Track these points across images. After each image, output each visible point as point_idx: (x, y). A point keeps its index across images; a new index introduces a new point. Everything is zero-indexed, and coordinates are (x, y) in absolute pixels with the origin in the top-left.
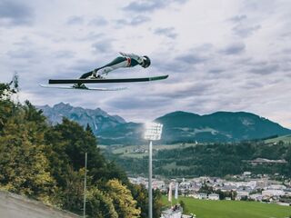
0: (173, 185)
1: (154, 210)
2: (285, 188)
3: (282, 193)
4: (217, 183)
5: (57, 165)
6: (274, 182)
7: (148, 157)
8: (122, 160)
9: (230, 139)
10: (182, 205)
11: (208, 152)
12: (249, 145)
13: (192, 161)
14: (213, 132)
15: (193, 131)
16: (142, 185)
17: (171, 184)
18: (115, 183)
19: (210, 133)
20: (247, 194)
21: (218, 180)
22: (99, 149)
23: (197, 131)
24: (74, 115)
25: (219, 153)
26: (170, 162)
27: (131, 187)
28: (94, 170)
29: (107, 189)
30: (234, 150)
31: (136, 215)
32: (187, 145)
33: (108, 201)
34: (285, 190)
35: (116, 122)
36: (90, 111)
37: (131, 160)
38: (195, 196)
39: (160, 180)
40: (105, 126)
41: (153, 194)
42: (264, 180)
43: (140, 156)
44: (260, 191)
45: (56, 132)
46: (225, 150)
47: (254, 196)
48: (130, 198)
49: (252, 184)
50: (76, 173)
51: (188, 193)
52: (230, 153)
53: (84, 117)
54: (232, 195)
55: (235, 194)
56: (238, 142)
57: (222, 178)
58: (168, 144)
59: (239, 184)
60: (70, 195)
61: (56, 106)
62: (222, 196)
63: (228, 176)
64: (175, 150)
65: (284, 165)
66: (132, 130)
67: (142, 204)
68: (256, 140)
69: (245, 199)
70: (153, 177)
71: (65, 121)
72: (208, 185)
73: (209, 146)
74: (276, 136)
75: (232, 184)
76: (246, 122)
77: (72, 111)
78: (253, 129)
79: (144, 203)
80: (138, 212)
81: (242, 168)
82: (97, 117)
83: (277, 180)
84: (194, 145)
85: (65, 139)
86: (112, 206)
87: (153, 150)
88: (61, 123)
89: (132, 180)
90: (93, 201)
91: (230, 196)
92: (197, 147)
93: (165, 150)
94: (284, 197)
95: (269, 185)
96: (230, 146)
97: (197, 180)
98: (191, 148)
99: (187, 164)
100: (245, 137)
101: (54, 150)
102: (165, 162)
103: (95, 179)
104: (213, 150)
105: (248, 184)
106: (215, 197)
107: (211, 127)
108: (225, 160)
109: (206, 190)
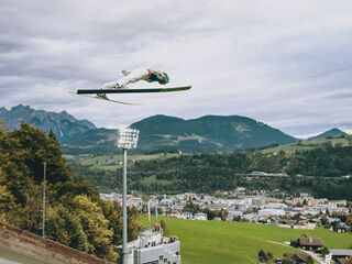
0: (152, 203)
1: (129, 231)
2: (286, 206)
3: (282, 213)
4: (205, 201)
5: (15, 177)
6: (273, 199)
7: (122, 170)
8: (92, 173)
9: (221, 148)
10: (163, 225)
11: (194, 164)
12: (243, 156)
13: (175, 174)
14: (200, 139)
15: (176, 139)
16: (115, 203)
17: (150, 201)
18: (83, 199)
19: (197, 141)
20: (240, 213)
21: (206, 197)
22: (64, 160)
23: (181, 138)
24: (35, 120)
25: (208, 165)
26: (148, 176)
27: (102, 204)
28: (59, 184)
29: (74, 207)
30: (226, 162)
31: (108, 237)
32: (169, 156)
33: (76, 220)
34: (285, 209)
35: (85, 127)
36: (55, 114)
37: (102, 173)
38: (179, 216)
39: (136, 196)
40: (72, 132)
41: (128, 213)
42: (261, 197)
43: (114, 168)
44: (256, 211)
45: (13, 139)
46: (214, 161)
47: (248, 217)
48: (101, 217)
49: (247, 202)
50: (37, 187)
51: (170, 212)
52: (220, 165)
53: (48, 122)
54: (222, 215)
55: (226, 213)
56: (230, 152)
57: (210, 194)
58: (146, 153)
59: (231, 202)
60: (31, 213)
61: (13, 108)
62: (211, 216)
63: (218, 192)
64: (155, 161)
65: (285, 179)
66: (104, 138)
67: (115, 225)
68: (253, 150)
69: (237, 219)
70: (128, 193)
71: (24, 126)
72: (194, 202)
73: (195, 157)
74: (277, 145)
75: (223, 201)
76: (240, 128)
77: (33, 115)
78: (248, 136)
79: (117, 223)
80: (111, 233)
81: (235, 183)
82: (63, 122)
83: (276, 197)
84: (177, 155)
85: (24, 147)
86: (80, 225)
87: (129, 161)
88: (19, 128)
89: (103, 197)
90: (57, 220)
91: (220, 215)
92: (181, 158)
93: (143, 161)
94: (285, 217)
95: (267, 203)
96: (220, 157)
97: (181, 197)
98: (175, 159)
99: (169, 177)
100: (239, 146)
101: (11, 160)
102: (143, 176)
103: (60, 194)
104: (200, 161)
105: (242, 202)
106: (202, 217)
107: (197, 134)
108: (214, 173)
109: (192, 209)
